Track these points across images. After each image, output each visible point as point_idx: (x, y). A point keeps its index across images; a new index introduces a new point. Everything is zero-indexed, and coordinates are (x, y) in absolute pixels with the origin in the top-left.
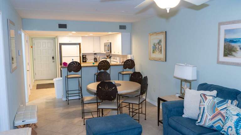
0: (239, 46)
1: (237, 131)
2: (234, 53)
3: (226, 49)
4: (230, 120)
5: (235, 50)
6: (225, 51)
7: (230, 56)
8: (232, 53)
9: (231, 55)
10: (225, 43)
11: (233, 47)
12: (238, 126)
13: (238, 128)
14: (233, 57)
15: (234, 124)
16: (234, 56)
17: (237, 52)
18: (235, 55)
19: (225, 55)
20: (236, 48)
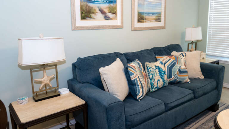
0: (98, 7)
1: (163, 80)
2: (93, 15)
3: (83, 10)
4: (156, 75)
5: (94, 12)
6: (82, 13)
7: (89, 19)
8: (91, 15)
9: (90, 17)
10: (81, 3)
11: (92, 8)
12: (162, 75)
13: (163, 77)
14: (92, 19)
15: (159, 76)
16: (95, 19)
17: (96, 13)
18: (95, 17)
19: (83, 18)
20: (95, 10)
